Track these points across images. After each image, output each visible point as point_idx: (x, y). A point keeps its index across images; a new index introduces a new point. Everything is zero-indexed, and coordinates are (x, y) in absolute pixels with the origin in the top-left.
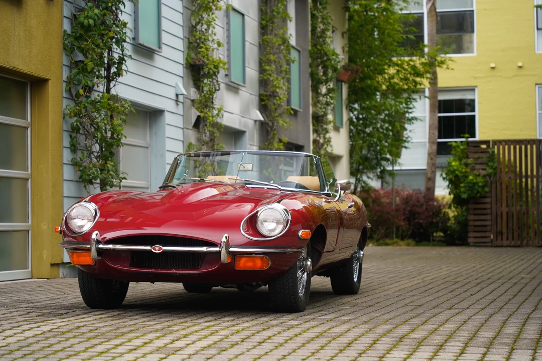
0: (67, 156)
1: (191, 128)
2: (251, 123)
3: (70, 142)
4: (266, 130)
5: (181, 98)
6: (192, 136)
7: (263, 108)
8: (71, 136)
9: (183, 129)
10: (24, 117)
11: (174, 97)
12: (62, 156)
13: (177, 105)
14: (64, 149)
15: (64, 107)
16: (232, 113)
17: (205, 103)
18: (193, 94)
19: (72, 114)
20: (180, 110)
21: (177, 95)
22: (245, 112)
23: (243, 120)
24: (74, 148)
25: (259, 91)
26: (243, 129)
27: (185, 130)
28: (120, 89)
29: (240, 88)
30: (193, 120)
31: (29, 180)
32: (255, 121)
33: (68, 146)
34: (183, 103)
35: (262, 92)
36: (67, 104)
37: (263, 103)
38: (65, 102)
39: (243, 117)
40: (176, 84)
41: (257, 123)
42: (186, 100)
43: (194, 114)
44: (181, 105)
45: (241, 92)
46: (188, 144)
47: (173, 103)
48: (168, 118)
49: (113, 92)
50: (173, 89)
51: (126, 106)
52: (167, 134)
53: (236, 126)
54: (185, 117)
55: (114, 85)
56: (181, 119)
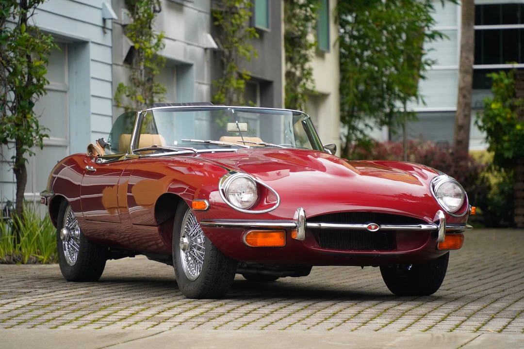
1: (121, 63)
2: (199, 52)
5: (109, 24)
6: (123, 74)
7: (216, 30)
9: (111, 65)
11: (100, 23)
13: (105, 33)
16: (175, 40)
17: (141, 29)
18: (125, 17)
20: (108, 40)
21: (104, 20)
22: (192, 36)
23: (189, 48)
25: (211, 6)
26: (188, 60)
27: (114, 66)
28: (39, 19)
29: (186, 4)
30: (125, 53)
32: (206, 49)
34: (111, 30)
35: (215, 8)
37: (217, 23)
39: (189, 44)
40: (104, 4)
41: (208, 52)
42: (116, 25)
43: (126, 44)
44: (109, 32)
45: (186, 9)
46: (117, 86)
47: (99, 31)
48: (94, 52)
49: (30, 22)
50: (99, 12)
51: (49, 41)
52: (93, 74)
53: (180, 57)
54: (114, 49)
55: (31, 15)
56: (109, 51)
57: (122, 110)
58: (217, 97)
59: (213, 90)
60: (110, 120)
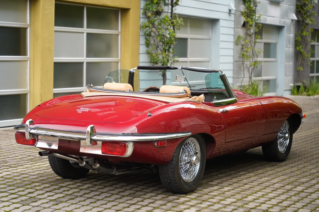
0: (143, 49)
1: (240, 27)
2: (289, 21)
3: (145, 41)
4: (300, 24)
5: (233, 12)
6: (241, 32)
7: (298, 12)
8: (146, 38)
9: (234, 28)
11: (228, 11)
12: (139, 49)
13: (230, 15)
14: (141, 46)
15: (141, 23)
16: (274, 17)
17: (250, 13)
18: (242, 8)
19: (144, 27)
20: (232, 17)
21: (230, 10)
22: (285, 15)
23: (282, 20)
24: (148, 45)
25: (296, 2)
26: (282, 25)
27: (236, 29)
29: (281, 2)
30: (242, 23)
31: (119, 63)
32: (292, 20)
33: (144, 43)
34: (234, 14)
35: (299, 4)
36: (143, 21)
37: (298, 10)
38: (142, 20)
39: (282, 18)
40: (229, 4)
41: (294, 21)
42: (237, 12)
43: (243, 19)
45: (281, 5)
46: (237, 36)
47: (227, 15)
48: (222, 23)
50: (227, 7)
51: (180, 21)
52: (221, 32)
53: (278, 24)
54: (236, 21)
55: (175, 10)
56: (233, 23)
57: (240, 47)
58: (297, 39)
59: (296, 36)
60: (232, 50)
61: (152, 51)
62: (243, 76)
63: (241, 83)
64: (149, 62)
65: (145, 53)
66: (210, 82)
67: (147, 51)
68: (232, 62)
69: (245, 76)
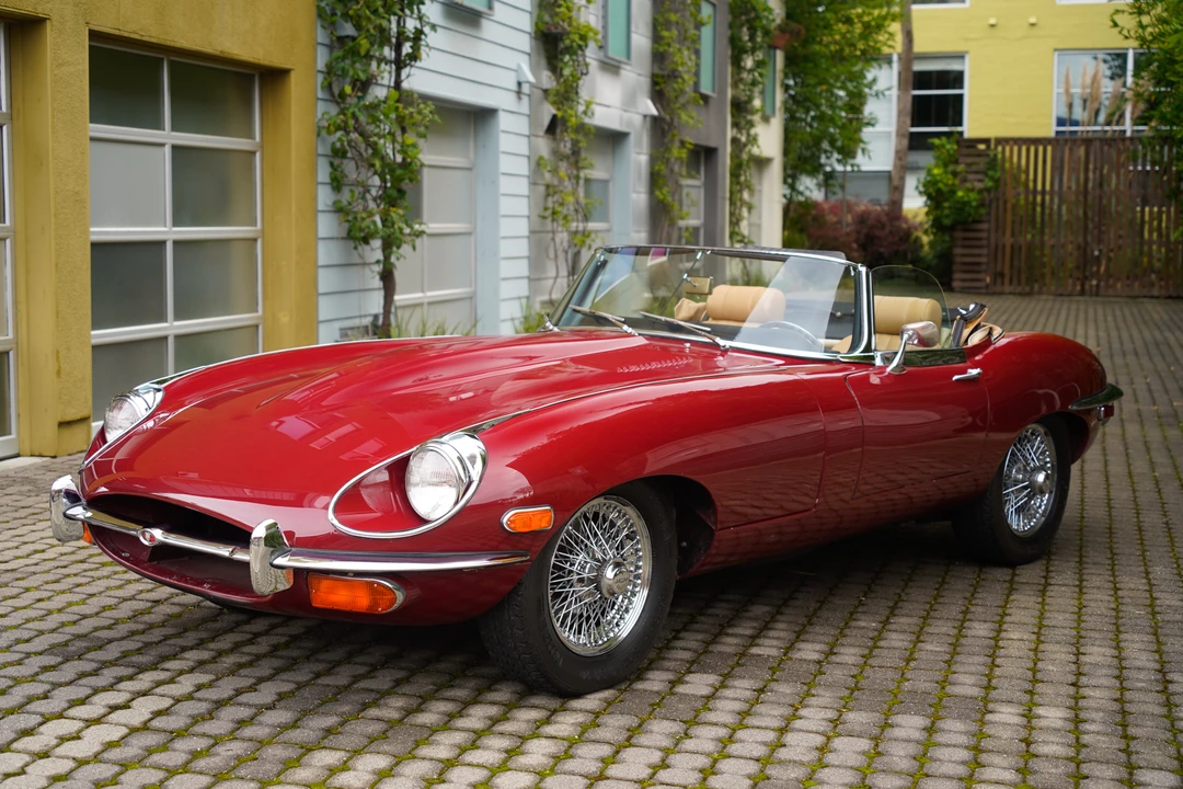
0: (325, 197)
1: (542, 133)
2: (637, 119)
3: (331, 174)
4: (660, 128)
5: (526, 89)
6: (544, 146)
7: (658, 95)
8: (332, 164)
9: (528, 137)
10: (250, 136)
11: (514, 87)
12: (315, 199)
13: (520, 98)
14: (320, 187)
15: (319, 115)
16: (608, 106)
17: (565, 94)
18: (547, 80)
19: (332, 128)
20: (525, 107)
21: (519, 84)
22: (629, 102)
23: (626, 115)
24: (337, 183)
25: (653, 69)
26: (623, 129)
27: (533, 138)
28: (417, 80)
29: (623, 66)
30: (546, 121)
31: (259, 242)
32: (645, 116)
33: (328, 180)
34: (529, 95)
35: (657, 71)
36: (325, 110)
37: (658, 88)
38: (321, 107)
39: (625, 111)
40: (519, 66)
41: (648, 119)
42: (535, 90)
43: (549, 111)
44: (525, 99)
45: (623, 72)
46: (537, 158)
47: (513, 96)
48: (504, 121)
49: (405, 85)
50: (513, 74)
51: (426, 111)
52: (503, 147)
53: (615, 125)
54: (532, 118)
55: (408, 76)
56: (525, 121)
57: (542, 189)
58: (657, 168)
59: (653, 160)
60: (525, 201)
61: (350, 204)
62: (553, 274)
63: (550, 294)
64: (343, 238)
65: (330, 209)
66: (475, 293)
67: (335, 203)
68: (526, 233)
69: (560, 274)
